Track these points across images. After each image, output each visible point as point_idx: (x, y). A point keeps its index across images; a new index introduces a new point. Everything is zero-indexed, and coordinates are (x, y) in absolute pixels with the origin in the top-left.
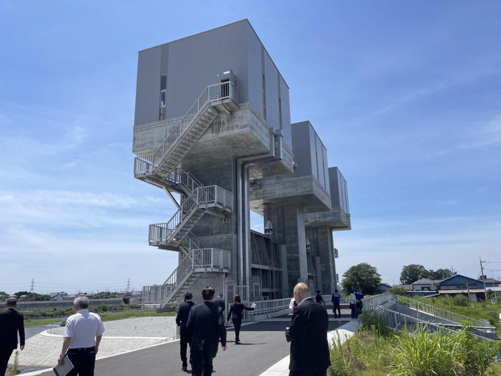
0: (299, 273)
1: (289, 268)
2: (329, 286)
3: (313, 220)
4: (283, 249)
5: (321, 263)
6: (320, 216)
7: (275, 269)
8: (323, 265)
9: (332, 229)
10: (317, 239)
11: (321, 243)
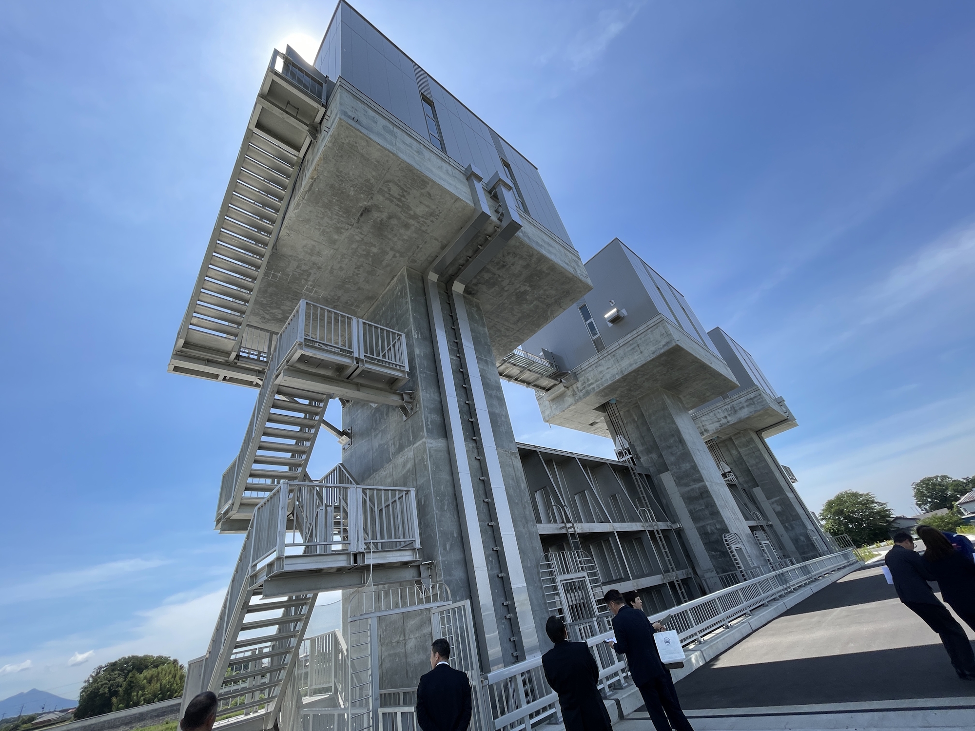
0: (722, 522)
1: (695, 518)
2: (808, 538)
3: (717, 425)
4: (667, 480)
5: (768, 498)
6: (726, 414)
7: (662, 526)
8: (773, 500)
9: (759, 432)
10: (741, 457)
11: (751, 462)
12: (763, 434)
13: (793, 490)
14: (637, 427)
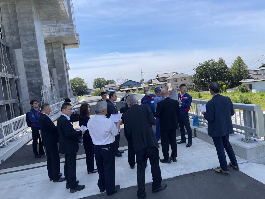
3: (48, 34)
5: (57, 74)
6: (55, 31)
7: (10, 76)
8: (59, 75)
9: (64, 45)
10: (53, 53)
11: (56, 57)
12: (66, 47)
13: (67, 73)
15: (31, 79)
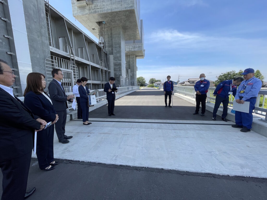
0: (121, 73)
1: (115, 70)
4: (111, 57)
6: (132, 48)
7: (105, 69)
8: (131, 73)
10: (130, 61)
11: (131, 63)
12: (137, 57)
13: (136, 72)
14: (109, 37)
15: (116, 72)
